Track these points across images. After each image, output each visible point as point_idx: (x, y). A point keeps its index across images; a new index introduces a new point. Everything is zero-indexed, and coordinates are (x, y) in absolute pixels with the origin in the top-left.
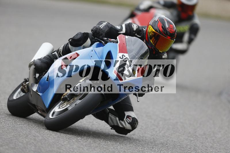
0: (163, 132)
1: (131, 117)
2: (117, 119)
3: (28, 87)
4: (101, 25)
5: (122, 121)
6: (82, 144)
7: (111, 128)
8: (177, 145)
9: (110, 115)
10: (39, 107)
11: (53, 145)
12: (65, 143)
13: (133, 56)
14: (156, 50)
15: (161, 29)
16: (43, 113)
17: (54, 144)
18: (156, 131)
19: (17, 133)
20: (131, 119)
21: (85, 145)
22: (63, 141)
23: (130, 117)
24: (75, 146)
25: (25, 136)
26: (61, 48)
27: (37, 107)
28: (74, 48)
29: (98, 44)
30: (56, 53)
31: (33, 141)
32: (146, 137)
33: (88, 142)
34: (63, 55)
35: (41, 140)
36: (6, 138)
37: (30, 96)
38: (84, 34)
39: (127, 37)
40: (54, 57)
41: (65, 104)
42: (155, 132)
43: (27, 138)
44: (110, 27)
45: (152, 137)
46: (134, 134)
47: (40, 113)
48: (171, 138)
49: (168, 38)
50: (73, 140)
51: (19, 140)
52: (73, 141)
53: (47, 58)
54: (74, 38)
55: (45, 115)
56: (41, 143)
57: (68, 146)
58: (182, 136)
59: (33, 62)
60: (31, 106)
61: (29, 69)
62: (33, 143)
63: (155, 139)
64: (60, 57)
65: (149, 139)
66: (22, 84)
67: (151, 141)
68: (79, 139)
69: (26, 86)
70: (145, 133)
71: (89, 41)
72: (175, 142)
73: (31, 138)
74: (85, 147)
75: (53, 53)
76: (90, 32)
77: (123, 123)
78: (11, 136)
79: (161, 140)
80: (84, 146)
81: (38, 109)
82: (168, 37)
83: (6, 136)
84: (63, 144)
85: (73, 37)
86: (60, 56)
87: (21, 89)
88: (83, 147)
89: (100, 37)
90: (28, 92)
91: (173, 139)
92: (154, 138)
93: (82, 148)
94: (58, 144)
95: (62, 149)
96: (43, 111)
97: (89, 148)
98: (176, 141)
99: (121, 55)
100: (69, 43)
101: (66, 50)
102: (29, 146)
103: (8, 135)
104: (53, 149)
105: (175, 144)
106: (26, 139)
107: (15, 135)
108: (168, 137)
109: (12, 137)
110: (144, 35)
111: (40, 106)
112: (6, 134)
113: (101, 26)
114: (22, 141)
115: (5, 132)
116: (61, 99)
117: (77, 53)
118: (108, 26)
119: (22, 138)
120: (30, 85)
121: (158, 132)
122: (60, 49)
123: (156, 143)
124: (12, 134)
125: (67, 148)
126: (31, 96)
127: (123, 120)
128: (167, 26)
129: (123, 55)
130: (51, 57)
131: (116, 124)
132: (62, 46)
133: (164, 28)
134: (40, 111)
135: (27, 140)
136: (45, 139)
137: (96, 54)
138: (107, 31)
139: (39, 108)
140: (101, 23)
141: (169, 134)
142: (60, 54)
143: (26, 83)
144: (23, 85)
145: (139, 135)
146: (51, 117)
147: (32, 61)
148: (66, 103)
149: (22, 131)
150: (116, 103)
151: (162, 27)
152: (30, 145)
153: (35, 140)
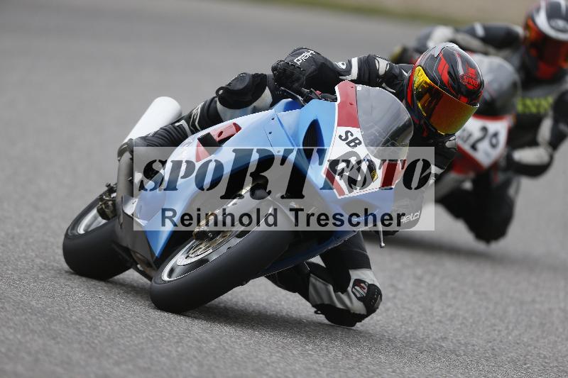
0: (516, 332)
1: (364, 282)
2: (331, 288)
3: (114, 204)
4: (299, 58)
5: (343, 293)
6: (317, 362)
7: (315, 310)
8: (551, 365)
9: (313, 279)
10: (138, 255)
11: (245, 362)
12: (274, 358)
13: (373, 137)
14: (430, 127)
15: (446, 77)
16: (148, 269)
17: (245, 359)
18: (499, 331)
19: (155, 332)
20: (364, 289)
21: (323, 364)
22: (269, 353)
23: (362, 285)
24: (297, 367)
25: (175, 340)
26: (197, 110)
27: (132, 254)
28: (229, 112)
29: (289, 103)
30: (183, 122)
31: (195, 353)
32: (473, 345)
33: (330, 355)
34: (203, 128)
35: (214, 350)
36: (128, 344)
37: (118, 228)
38: (256, 76)
39: (359, 87)
40: (179, 132)
41: (203, 246)
42: (496, 332)
43: (181, 344)
44: (320, 63)
45: (490, 344)
46: (445, 338)
47: (141, 269)
48: (535, 348)
49: (463, 101)
50: (294, 352)
51: (160, 349)
52: (293, 354)
53: (162, 136)
54: (230, 88)
55: (152, 273)
56: (215, 357)
57: (282, 365)
58: (563, 344)
59: (126, 143)
60: (121, 252)
61: (119, 160)
62: (195, 357)
63: (497, 350)
64: (193, 133)
65: (481, 350)
66: (101, 199)
67: (487, 355)
68: (307, 347)
69: (110, 203)
70: (472, 334)
71: (267, 95)
72: (545, 357)
73: (190, 344)
74: (324, 369)
75: (177, 124)
76: (269, 72)
77: (344, 297)
78: (142, 341)
79: (511, 352)
80: (319, 365)
81: (135, 258)
82: (462, 97)
83: (129, 339)
84: (268, 361)
85: (229, 84)
86: (194, 131)
87: (98, 211)
88: (318, 369)
89: (294, 86)
90: (112, 217)
91: (541, 352)
92: (495, 348)
93: (315, 370)
94: (255, 360)
95: (267, 372)
96: (149, 265)
97: (333, 370)
98: (548, 356)
99: (342, 131)
100: (217, 99)
101: (210, 117)
102: (184, 364)
103: (134, 337)
104: (244, 372)
105: (546, 363)
106: (178, 347)
107: (151, 338)
108: (529, 345)
109: (142, 343)
110: (403, 89)
111: (140, 252)
112: (130, 335)
113: (298, 60)
114: (167, 352)
115: (126, 330)
116: (192, 236)
117: (235, 124)
118: (315, 61)
119: (167, 346)
120: (118, 200)
121: (504, 333)
122: (194, 112)
123: (499, 359)
124: (144, 335)
125: (279, 370)
126: (121, 228)
127: (344, 291)
128: (461, 72)
129: (347, 132)
130: (171, 134)
131: (327, 302)
132: (200, 106)
133: (453, 75)
134: (141, 266)
135: (179, 349)
136: (224, 347)
137: (281, 129)
138: (312, 73)
139: (138, 257)
140: (297, 52)
141: (532, 339)
142: (193, 125)
143: (110, 195)
144: (104, 199)
145: (458, 340)
146: (165, 277)
147: (126, 141)
148: (204, 244)
149: (169, 328)
150: (330, 248)
151: (449, 73)
152: (187, 363)
153: (200, 349)
